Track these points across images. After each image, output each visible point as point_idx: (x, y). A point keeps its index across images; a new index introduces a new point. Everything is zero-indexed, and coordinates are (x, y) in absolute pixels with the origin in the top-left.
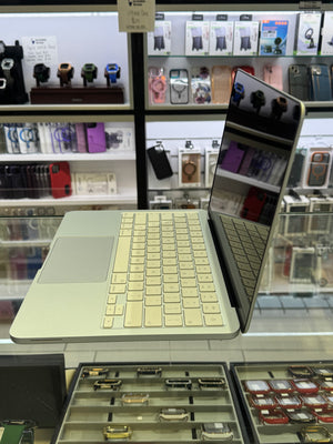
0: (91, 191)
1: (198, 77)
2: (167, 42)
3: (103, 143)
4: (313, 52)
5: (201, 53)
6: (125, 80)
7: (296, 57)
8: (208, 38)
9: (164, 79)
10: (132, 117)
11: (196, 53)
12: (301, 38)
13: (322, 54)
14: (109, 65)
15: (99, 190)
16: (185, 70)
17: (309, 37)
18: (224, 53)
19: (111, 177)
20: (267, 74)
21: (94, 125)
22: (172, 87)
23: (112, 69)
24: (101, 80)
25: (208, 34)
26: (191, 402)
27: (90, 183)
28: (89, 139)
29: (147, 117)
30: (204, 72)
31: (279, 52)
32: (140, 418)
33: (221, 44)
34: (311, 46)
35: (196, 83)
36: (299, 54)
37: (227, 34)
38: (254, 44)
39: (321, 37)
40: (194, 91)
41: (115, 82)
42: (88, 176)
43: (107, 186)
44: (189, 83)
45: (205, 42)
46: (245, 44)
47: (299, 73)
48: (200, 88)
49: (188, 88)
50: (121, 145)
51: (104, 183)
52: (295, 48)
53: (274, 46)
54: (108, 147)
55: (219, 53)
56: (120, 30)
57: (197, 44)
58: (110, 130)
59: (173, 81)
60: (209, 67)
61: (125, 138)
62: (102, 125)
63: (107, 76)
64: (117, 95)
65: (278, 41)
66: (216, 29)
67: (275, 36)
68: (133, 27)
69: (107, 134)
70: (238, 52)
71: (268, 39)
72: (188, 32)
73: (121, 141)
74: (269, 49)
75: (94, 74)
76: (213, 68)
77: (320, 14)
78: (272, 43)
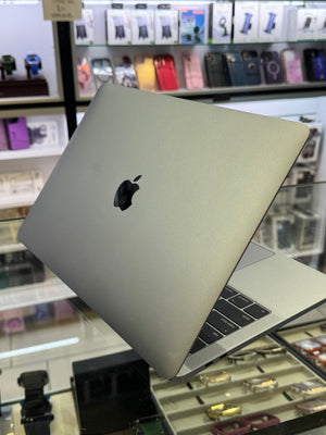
0: (15, 192)
1: (121, 66)
2: (89, 31)
3: (27, 139)
4: (227, 40)
5: (123, 42)
6: (50, 71)
7: (210, 45)
8: (130, 27)
9: (87, 71)
10: (63, 109)
11: (119, 42)
12: (216, 26)
13: (236, 41)
14: (29, 56)
15: (25, 190)
16: (107, 60)
17: (223, 26)
18: (147, 41)
19: (37, 175)
20: (186, 62)
21: (15, 120)
22: (97, 77)
23: (32, 60)
24: (21, 72)
25: (130, 23)
27: (13, 183)
28: (11, 136)
29: (78, 108)
30: (127, 61)
31: (198, 40)
32: (228, 395)
33: (143, 33)
34: (225, 34)
35: (121, 72)
36: (215, 41)
37: (148, 23)
38: (174, 32)
39: (233, 26)
40: (120, 81)
41: (35, 72)
42: (10, 176)
43: (32, 186)
44: (113, 72)
45: (127, 31)
46: (166, 33)
47: (215, 61)
48: (126, 77)
49: (113, 77)
50: (46, 140)
51: (29, 182)
52: (210, 36)
53: (193, 35)
54: (31, 142)
55: (142, 42)
56: (46, 18)
57: (120, 33)
58: (33, 124)
59: (96, 71)
60: (131, 56)
61: (49, 132)
62: (24, 120)
63: (28, 67)
64: (40, 86)
65: (196, 30)
66: (138, 18)
67: (194, 24)
68: (59, 15)
69: (29, 129)
70: (161, 41)
71: (188, 28)
72: (110, 20)
73: (45, 136)
74: (189, 37)
75: (13, 66)
76: (135, 58)
77: (231, 5)
78: (191, 32)
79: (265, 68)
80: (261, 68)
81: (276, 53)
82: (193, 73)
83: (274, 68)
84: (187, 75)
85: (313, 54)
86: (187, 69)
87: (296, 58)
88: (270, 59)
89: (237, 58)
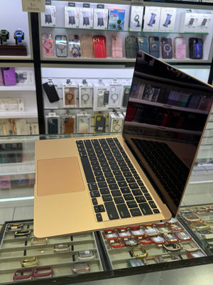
0: (7, 109)
1: (73, 41)
2: (53, 19)
3: (14, 79)
4: (139, 29)
5: (74, 26)
6: (28, 40)
7: (129, 31)
8: (78, 18)
9: (52, 41)
10: (33, 64)
11: (71, 26)
12: (132, 20)
13: (144, 30)
14: (17, 31)
15: (13, 109)
16: (65, 36)
17: (137, 20)
18: (88, 27)
19: (20, 101)
20: (113, 41)
21: (8, 69)
22: (57, 46)
23: (19, 34)
24: (12, 40)
25: (78, 15)
26: (72, 240)
27: (6, 104)
28: (5, 77)
29: (42, 65)
30: (76, 38)
31: (120, 28)
32: (42, 252)
33: (86, 21)
34: (138, 26)
36: (131, 30)
37: (90, 15)
38: (105, 23)
39: (143, 21)
40: (71, 50)
41: (20, 42)
42: (5, 100)
43: (18, 107)
44: (67, 43)
45: (76, 20)
46: (100, 22)
47: (131, 42)
48: (74, 47)
49: (67, 47)
50: (26, 81)
51: (16, 105)
52: (129, 26)
53: (117, 25)
54: (17, 82)
55: (85, 27)
56: (24, 10)
57: (72, 21)
58: (19, 72)
59: (57, 42)
60: (79, 35)
61: (28, 77)
62: (13, 69)
63: (16, 38)
64: (22, 50)
65: (119, 22)
66: (83, 13)
67: (118, 18)
68: (32, 8)
69: (16, 74)
70: (97, 27)
71: (114, 20)
72: (66, 13)
73: (26, 78)
74: (114, 26)
75: (7, 36)
76: (82, 36)
77: (143, 7)
78: (115, 23)
79: (162, 48)
80: (160, 47)
81: (170, 39)
82: (117, 48)
83: (168, 48)
84: (113, 49)
85: (195, 42)
86: (113, 45)
87: (183, 43)
88: (166, 43)
89: (145, 40)
